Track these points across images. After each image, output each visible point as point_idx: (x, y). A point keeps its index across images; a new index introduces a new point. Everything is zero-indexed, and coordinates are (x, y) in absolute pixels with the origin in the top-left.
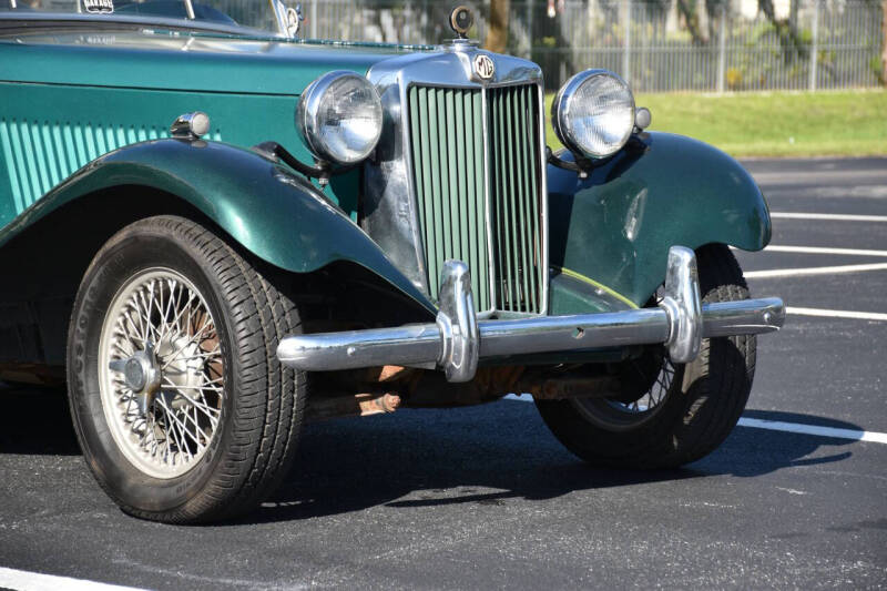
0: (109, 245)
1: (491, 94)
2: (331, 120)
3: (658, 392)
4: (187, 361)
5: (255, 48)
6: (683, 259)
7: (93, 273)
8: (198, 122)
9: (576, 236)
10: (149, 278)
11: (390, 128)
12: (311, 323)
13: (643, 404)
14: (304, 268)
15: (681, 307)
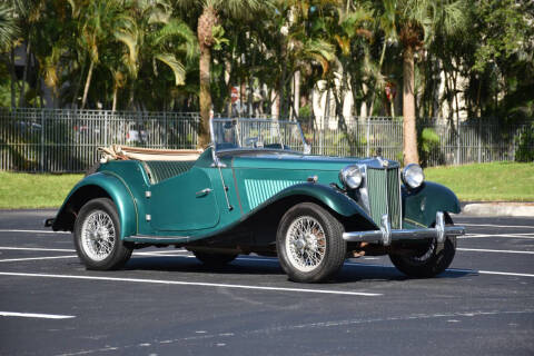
0: (290, 210)
1: (388, 170)
2: (348, 177)
3: (427, 255)
4: (312, 240)
5: (298, 157)
6: (440, 215)
7: (285, 217)
8: (315, 178)
9: (408, 209)
10: (301, 219)
11: (363, 179)
12: (348, 230)
13: (422, 259)
14: (348, 215)
15: (440, 228)
